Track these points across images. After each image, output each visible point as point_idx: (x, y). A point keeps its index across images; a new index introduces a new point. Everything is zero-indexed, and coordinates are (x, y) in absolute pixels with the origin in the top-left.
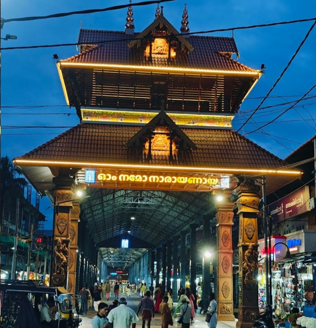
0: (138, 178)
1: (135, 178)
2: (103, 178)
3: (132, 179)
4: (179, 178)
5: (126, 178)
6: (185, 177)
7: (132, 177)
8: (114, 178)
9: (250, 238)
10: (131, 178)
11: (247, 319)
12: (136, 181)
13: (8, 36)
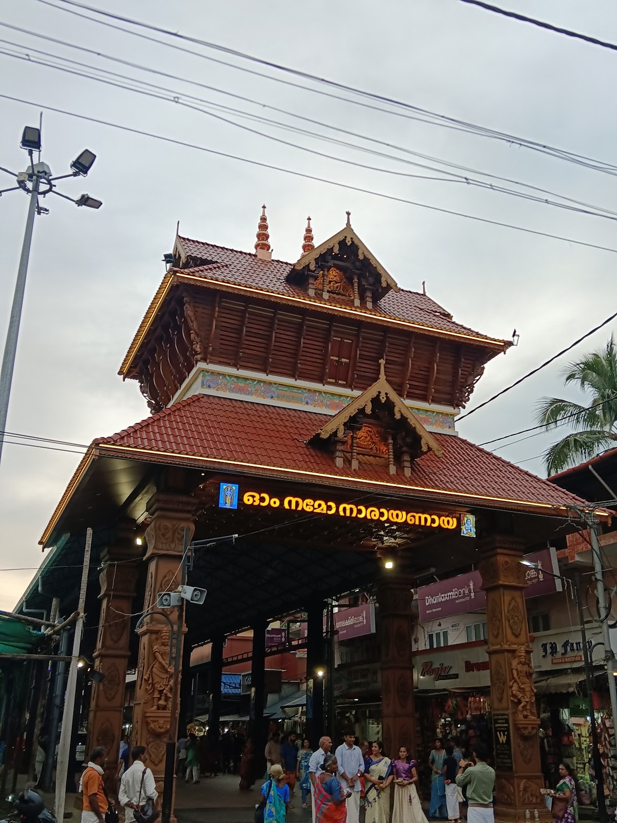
0: (320, 505)
1: (313, 506)
2: (254, 501)
3: (308, 507)
4: (391, 511)
5: (297, 504)
6: (401, 510)
7: (309, 504)
8: (275, 503)
9: (517, 634)
10: (307, 505)
11: (524, 800)
12: (315, 511)
13: (86, 197)
